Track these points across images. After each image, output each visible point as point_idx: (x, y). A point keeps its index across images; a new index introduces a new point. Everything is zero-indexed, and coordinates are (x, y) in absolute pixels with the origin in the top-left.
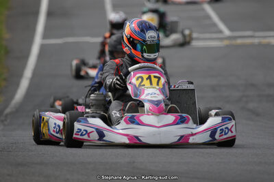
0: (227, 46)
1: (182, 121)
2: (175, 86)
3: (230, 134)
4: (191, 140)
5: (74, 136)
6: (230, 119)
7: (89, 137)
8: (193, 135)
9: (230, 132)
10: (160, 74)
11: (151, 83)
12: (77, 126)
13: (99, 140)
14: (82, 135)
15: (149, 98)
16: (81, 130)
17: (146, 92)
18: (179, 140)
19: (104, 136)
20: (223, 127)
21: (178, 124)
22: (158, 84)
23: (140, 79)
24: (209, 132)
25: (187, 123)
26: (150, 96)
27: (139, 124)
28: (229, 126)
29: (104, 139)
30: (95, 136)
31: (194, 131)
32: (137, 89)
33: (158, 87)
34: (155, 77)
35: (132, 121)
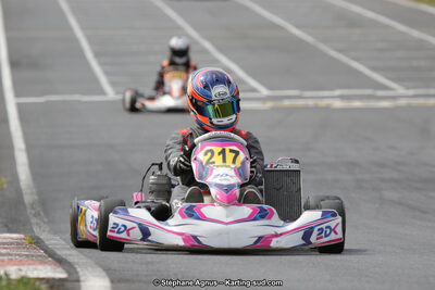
0: (272, 109)
1: (263, 215)
2: (271, 166)
3: (333, 236)
4: (274, 243)
5: (109, 233)
6: (334, 215)
7: (128, 235)
8: (276, 235)
9: (333, 233)
10: (239, 147)
11: (224, 160)
12: (113, 219)
13: (142, 240)
14: (118, 232)
15: (218, 181)
16: (117, 225)
17: (215, 172)
18: (256, 242)
19: (149, 234)
20: (323, 226)
21: (255, 219)
22: (234, 162)
23: (209, 154)
24: (302, 233)
25: (270, 218)
26: (219, 178)
27: (199, 219)
28: (333, 225)
29: (150, 238)
30: (137, 234)
31: (279, 231)
32: (203, 167)
33: (233, 166)
34: (231, 151)
35: (190, 213)
